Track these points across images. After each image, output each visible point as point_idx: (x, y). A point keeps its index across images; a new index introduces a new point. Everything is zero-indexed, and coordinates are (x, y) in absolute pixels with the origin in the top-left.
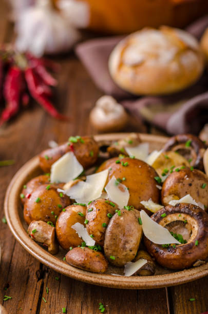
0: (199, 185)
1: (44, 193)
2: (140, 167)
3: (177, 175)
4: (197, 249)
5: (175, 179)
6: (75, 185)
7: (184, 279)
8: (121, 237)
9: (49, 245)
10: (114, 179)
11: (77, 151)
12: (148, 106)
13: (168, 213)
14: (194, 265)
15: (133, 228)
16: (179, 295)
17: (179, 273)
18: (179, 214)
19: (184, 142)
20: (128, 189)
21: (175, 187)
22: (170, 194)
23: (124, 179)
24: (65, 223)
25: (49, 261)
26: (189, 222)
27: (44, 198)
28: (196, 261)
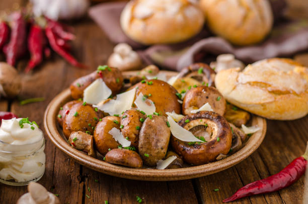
0: (215, 98)
1: (81, 108)
2: (163, 85)
3: (196, 90)
4: (219, 144)
5: (194, 92)
6: (107, 102)
7: (210, 169)
8: (153, 136)
9: (89, 151)
10: (141, 95)
11: (106, 78)
12: (159, 52)
13: (190, 119)
14: (217, 158)
15: (163, 129)
16: (204, 187)
17: (205, 165)
18: (200, 120)
19: (196, 70)
20: (154, 103)
21: (194, 99)
22: (190, 106)
23: (150, 95)
24: (102, 130)
25: (91, 162)
26: (209, 125)
27: (81, 112)
28: (219, 155)
